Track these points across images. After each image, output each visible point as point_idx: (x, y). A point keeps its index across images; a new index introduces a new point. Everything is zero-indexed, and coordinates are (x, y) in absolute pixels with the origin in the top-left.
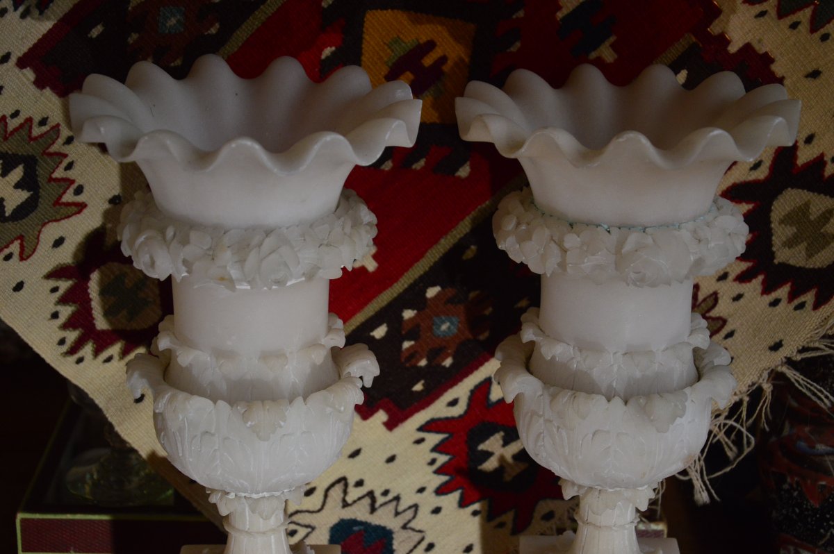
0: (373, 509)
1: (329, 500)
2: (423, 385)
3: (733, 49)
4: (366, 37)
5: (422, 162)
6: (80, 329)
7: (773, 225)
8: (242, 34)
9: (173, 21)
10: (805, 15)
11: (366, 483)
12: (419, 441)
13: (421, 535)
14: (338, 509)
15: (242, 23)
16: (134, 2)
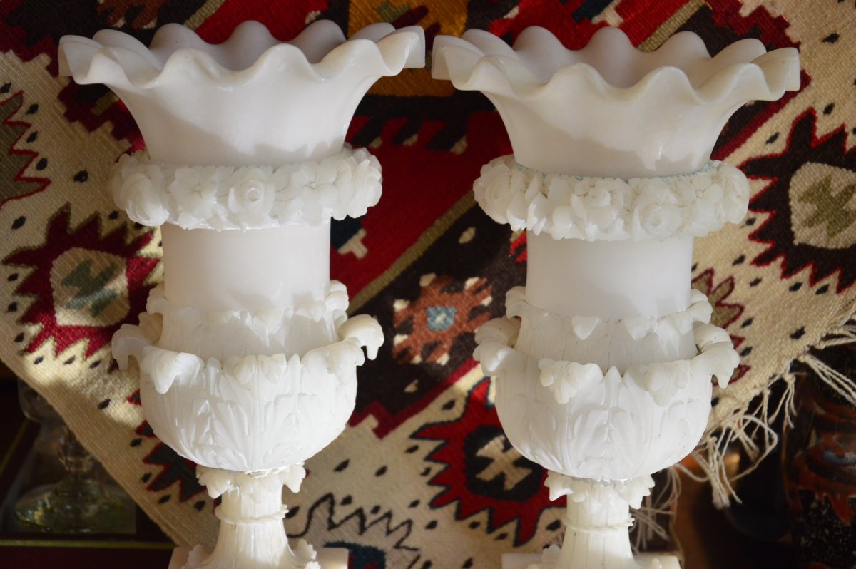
0: (363, 529)
1: (314, 520)
2: (417, 385)
3: (745, 12)
4: (353, 1)
5: (415, 138)
6: (41, 324)
7: (791, 203)
11: (355, 500)
12: (412, 450)
13: (415, 554)
14: (324, 531)
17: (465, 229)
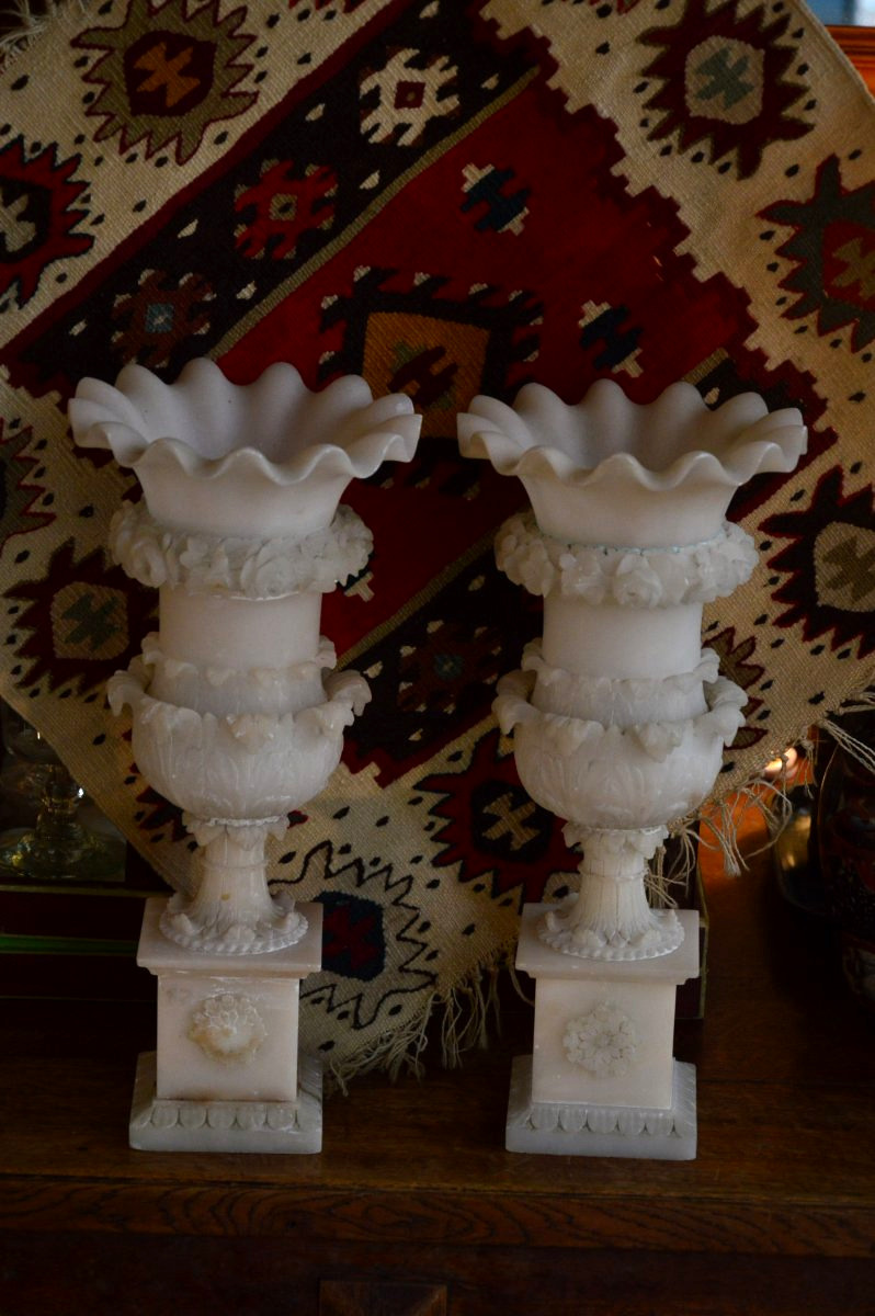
0: (360, 881)
1: (310, 868)
2: (421, 734)
3: (771, 366)
4: (369, 341)
5: (426, 482)
6: (38, 657)
7: (816, 563)
8: (235, 335)
9: (160, 320)
10: (845, 333)
11: (354, 849)
12: (416, 801)
13: (414, 913)
14: (321, 879)
15: (235, 324)
16: (120, 299)
17: (475, 576)
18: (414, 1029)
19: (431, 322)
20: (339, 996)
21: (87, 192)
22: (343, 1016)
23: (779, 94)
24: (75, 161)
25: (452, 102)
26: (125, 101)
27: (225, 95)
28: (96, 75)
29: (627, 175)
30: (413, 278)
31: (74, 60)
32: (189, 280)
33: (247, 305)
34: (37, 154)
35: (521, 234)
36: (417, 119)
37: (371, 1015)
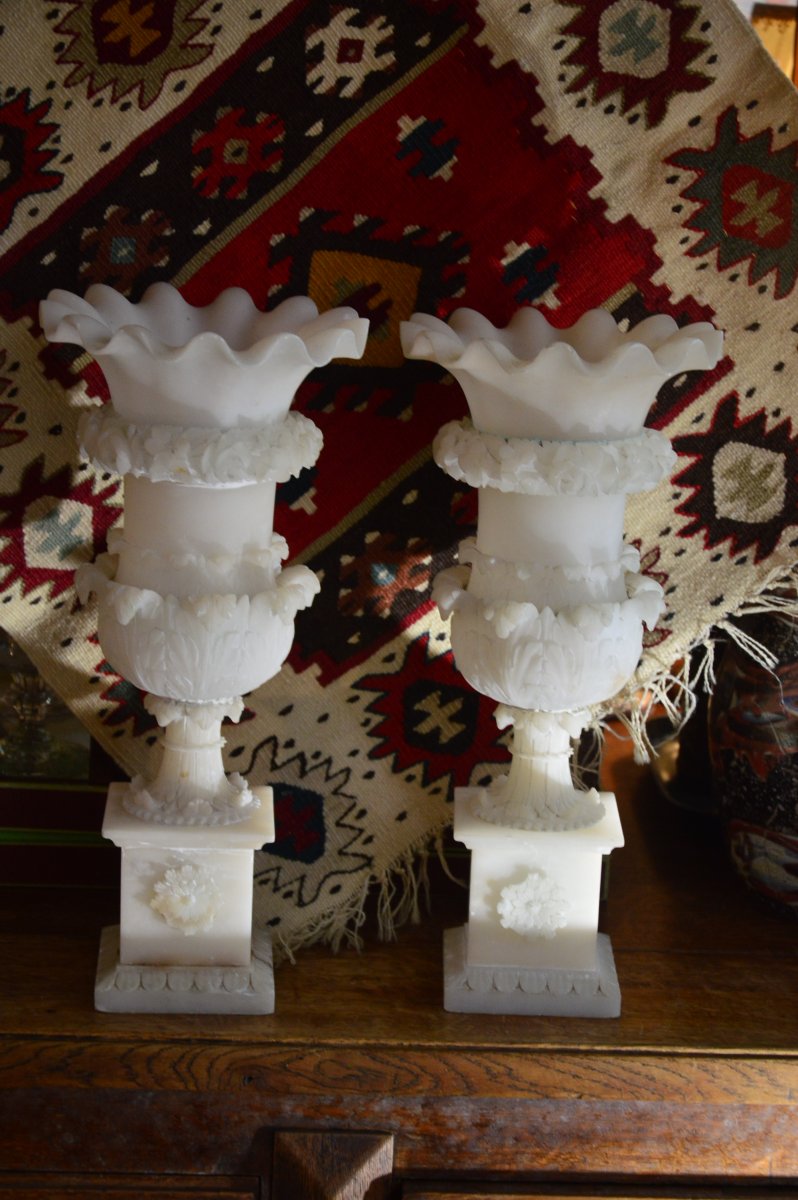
0: (303, 773)
1: (258, 760)
2: (359, 637)
3: (674, 300)
4: (313, 276)
5: (365, 405)
6: (11, 566)
7: (714, 480)
8: (192, 267)
9: (124, 252)
10: (743, 268)
11: (297, 744)
12: (354, 700)
13: (351, 802)
14: (267, 772)
15: (191, 257)
16: (87, 232)
17: (408, 491)
18: (353, 905)
19: (370, 260)
20: (284, 878)
21: (58, 133)
22: (288, 895)
23: (684, 49)
24: (46, 105)
25: (389, 58)
26: (93, 51)
27: (184, 46)
28: (67, 26)
29: (546, 124)
30: (353, 219)
31: (46, 12)
32: (150, 216)
33: (203, 240)
34: (12, 98)
35: (451, 180)
36: (357, 73)
37: (313, 894)
